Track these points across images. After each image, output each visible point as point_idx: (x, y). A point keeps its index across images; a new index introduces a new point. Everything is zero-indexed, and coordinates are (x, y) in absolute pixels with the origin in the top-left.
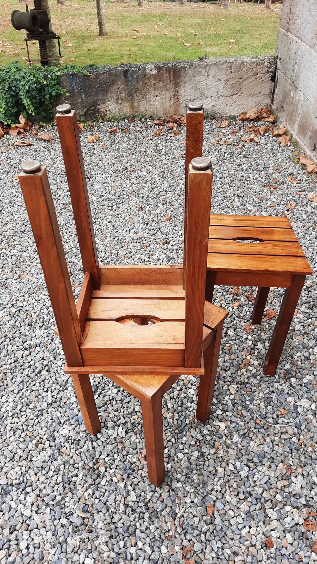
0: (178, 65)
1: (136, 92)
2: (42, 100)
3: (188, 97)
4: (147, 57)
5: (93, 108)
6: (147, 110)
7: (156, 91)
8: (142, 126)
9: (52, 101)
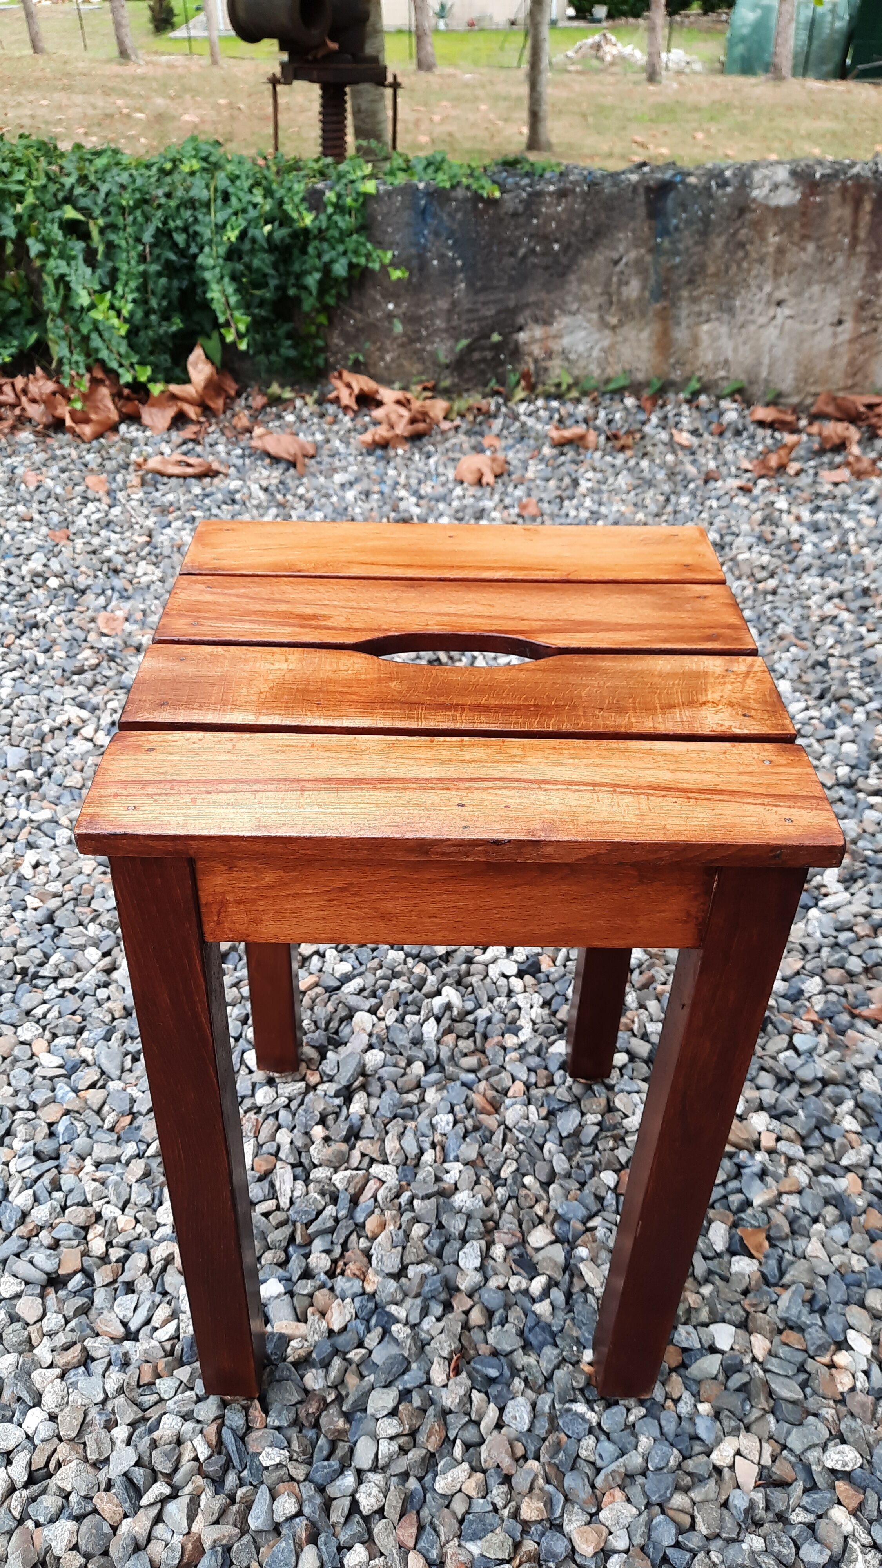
1: (690, 282)
2: (292, 292)
5: (496, 337)
6: (726, 361)
7: (783, 280)
8: (700, 425)
9: (331, 300)
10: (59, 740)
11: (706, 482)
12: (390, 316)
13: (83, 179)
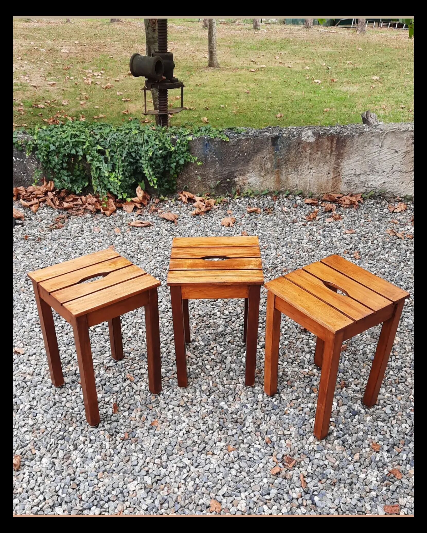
0: (344, 132)
1: (285, 163)
2: (167, 169)
3: (353, 172)
4: (269, 96)
5: (228, 180)
6: (297, 185)
7: (312, 162)
8: (290, 205)
9: (178, 171)
11: (293, 223)
12: (197, 174)
13: (102, 137)
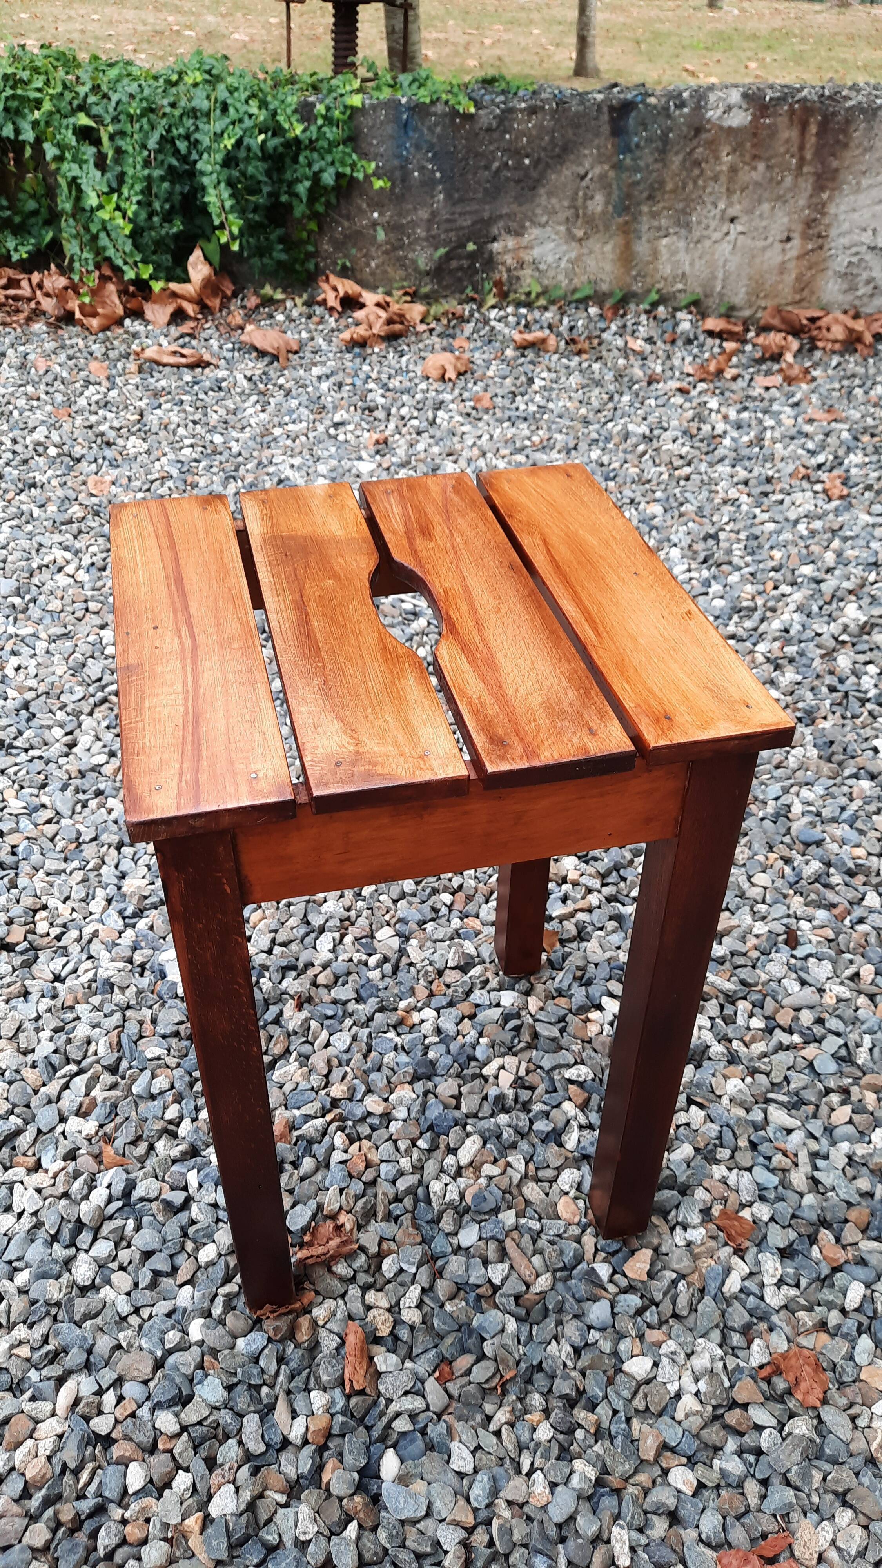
0: (847, 98)
1: (650, 197)
2: (284, 198)
3: (867, 238)
5: (471, 247)
6: (684, 274)
7: (735, 197)
8: (655, 334)
9: (320, 208)
10: (45, 575)
11: (649, 383)
12: (374, 224)
13: (96, 89)
